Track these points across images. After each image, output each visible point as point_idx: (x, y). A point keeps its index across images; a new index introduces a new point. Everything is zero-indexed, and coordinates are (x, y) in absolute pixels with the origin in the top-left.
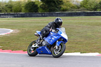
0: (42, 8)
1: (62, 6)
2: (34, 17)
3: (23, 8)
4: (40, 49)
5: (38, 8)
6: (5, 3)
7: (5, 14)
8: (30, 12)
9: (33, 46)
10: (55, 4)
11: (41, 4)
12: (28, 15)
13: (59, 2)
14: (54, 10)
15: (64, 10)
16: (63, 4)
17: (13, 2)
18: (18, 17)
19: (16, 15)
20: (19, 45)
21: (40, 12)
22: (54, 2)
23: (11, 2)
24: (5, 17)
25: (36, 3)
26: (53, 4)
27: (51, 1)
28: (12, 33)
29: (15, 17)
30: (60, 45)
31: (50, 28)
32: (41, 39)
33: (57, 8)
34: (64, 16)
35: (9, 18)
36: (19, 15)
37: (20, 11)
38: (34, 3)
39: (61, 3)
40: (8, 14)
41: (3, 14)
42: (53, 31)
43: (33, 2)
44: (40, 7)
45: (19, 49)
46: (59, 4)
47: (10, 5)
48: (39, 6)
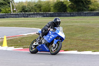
0: (71, 8)
1: (90, 6)
2: (63, 16)
3: (52, 8)
4: (40, 47)
5: (67, 8)
6: (34, 3)
7: (34, 14)
8: (58, 11)
9: (34, 44)
10: (84, 4)
11: (70, 4)
12: (57, 14)
13: (87, 2)
14: (83, 10)
15: (92, 10)
16: (91, 3)
17: (42, 2)
19: (45, 15)
21: (68, 12)
22: (82, 2)
23: (40, 2)
25: (65, 3)
26: (81, 4)
27: (79, 1)
30: (57, 43)
31: (49, 27)
32: (40, 38)
33: (85, 7)
34: (92, 16)
35: (38, 18)
36: (48, 15)
37: (49, 11)
38: (63, 3)
39: (89, 3)
40: (37, 14)
42: (51, 30)
43: (61, 2)
44: (69, 7)
46: (87, 4)
47: (39, 5)
48: (67, 6)
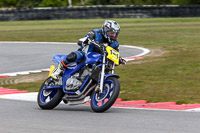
8: (191, 2)
12: (188, 10)
18: (161, 15)
19: (157, 11)
20: (165, 88)
24: (129, 17)
28: (146, 58)
29: (155, 15)
35: (138, 19)
36: (164, 11)
37: (168, 1)
40: (135, 9)
41: (122, 9)
45: (165, 98)
